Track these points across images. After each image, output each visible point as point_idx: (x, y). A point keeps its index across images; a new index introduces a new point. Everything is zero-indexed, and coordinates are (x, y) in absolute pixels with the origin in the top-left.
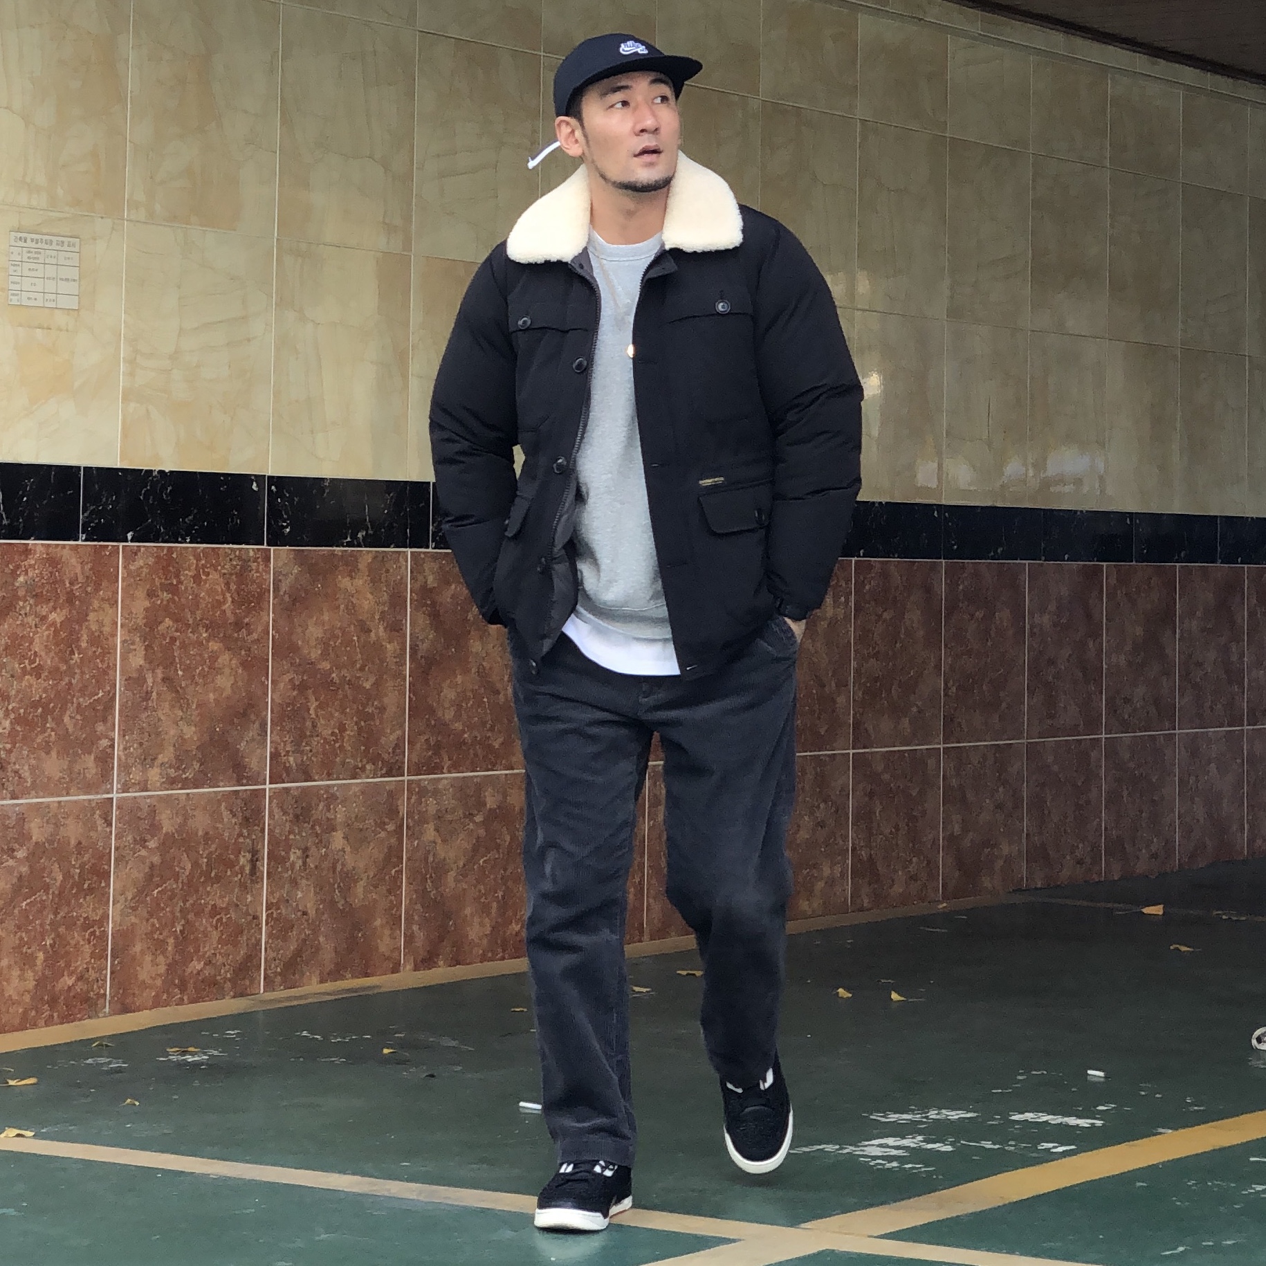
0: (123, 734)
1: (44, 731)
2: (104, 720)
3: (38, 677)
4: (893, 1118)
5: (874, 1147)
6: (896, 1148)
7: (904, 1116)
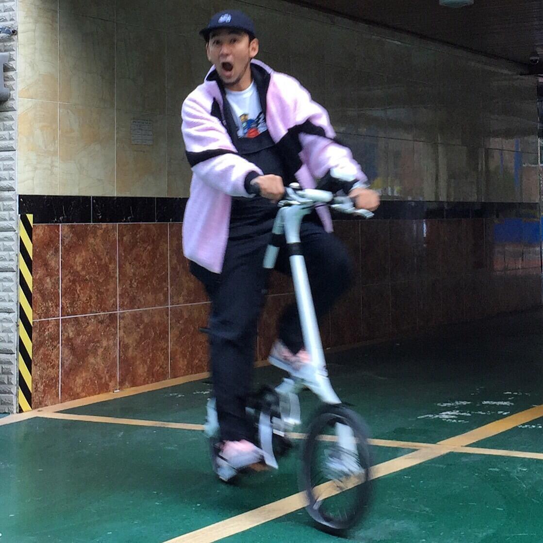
0: (171, 286)
1: (147, 286)
2: (165, 281)
3: (145, 268)
4: (445, 405)
5: (444, 415)
6: (452, 415)
7: (448, 404)
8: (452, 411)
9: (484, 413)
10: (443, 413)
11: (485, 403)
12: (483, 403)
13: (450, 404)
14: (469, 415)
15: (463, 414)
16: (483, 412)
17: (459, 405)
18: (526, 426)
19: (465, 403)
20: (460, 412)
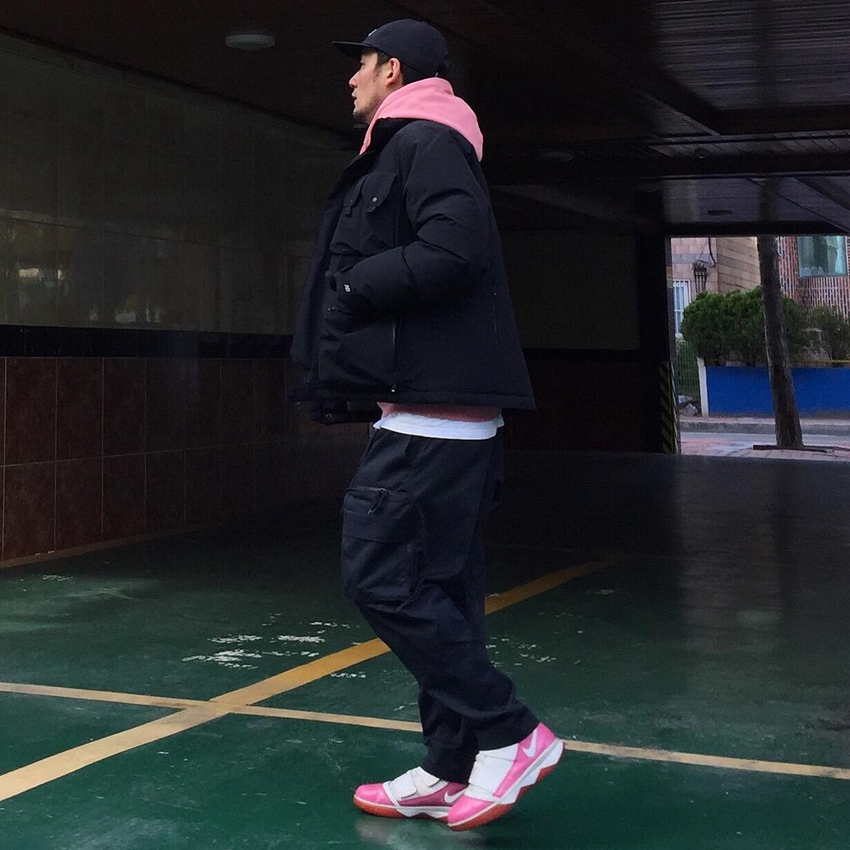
4: (223, 641)
5: (222, 657)
6: (234, 656)
7: (228, 639)
8: (234, 651)
9: (281, 654)
10: (221, 653)
11: (282, 638)
12: (279, 639)
13: (231, 640)
14: (259, 656)
15: (249, 655)
16: (279, 653)
17: (245, 641)
18: (343, 675)
19: (252, 638)
20: (245, 652)
